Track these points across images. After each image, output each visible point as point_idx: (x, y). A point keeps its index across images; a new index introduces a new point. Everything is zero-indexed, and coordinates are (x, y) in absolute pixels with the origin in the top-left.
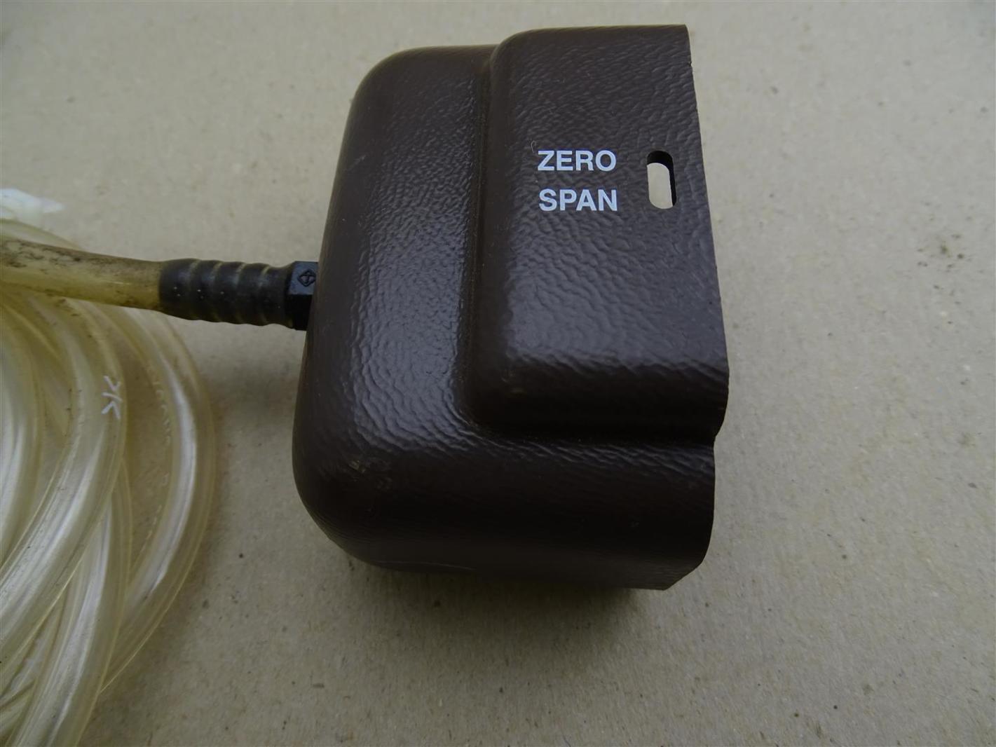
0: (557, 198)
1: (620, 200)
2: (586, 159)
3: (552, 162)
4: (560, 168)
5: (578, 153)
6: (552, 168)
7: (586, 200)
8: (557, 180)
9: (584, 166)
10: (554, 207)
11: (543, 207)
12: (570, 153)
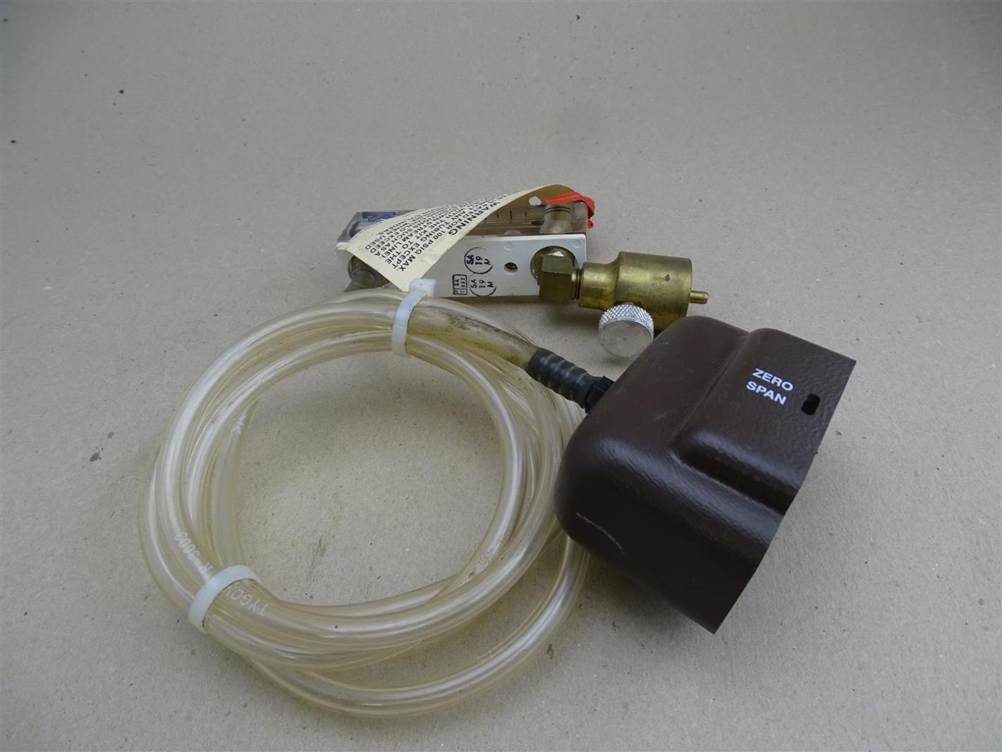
0: (757, 387)
1: (786, 402)
2: (777, 381)
3: (762, 375)
4: (763, 378)
5: (775, 378)
6: (760, 377)
7: (770, 394)
8: (759, 382)
9: (776, 383)
10: (754, 389)
11: (748, 387)
12: (771, 376)
